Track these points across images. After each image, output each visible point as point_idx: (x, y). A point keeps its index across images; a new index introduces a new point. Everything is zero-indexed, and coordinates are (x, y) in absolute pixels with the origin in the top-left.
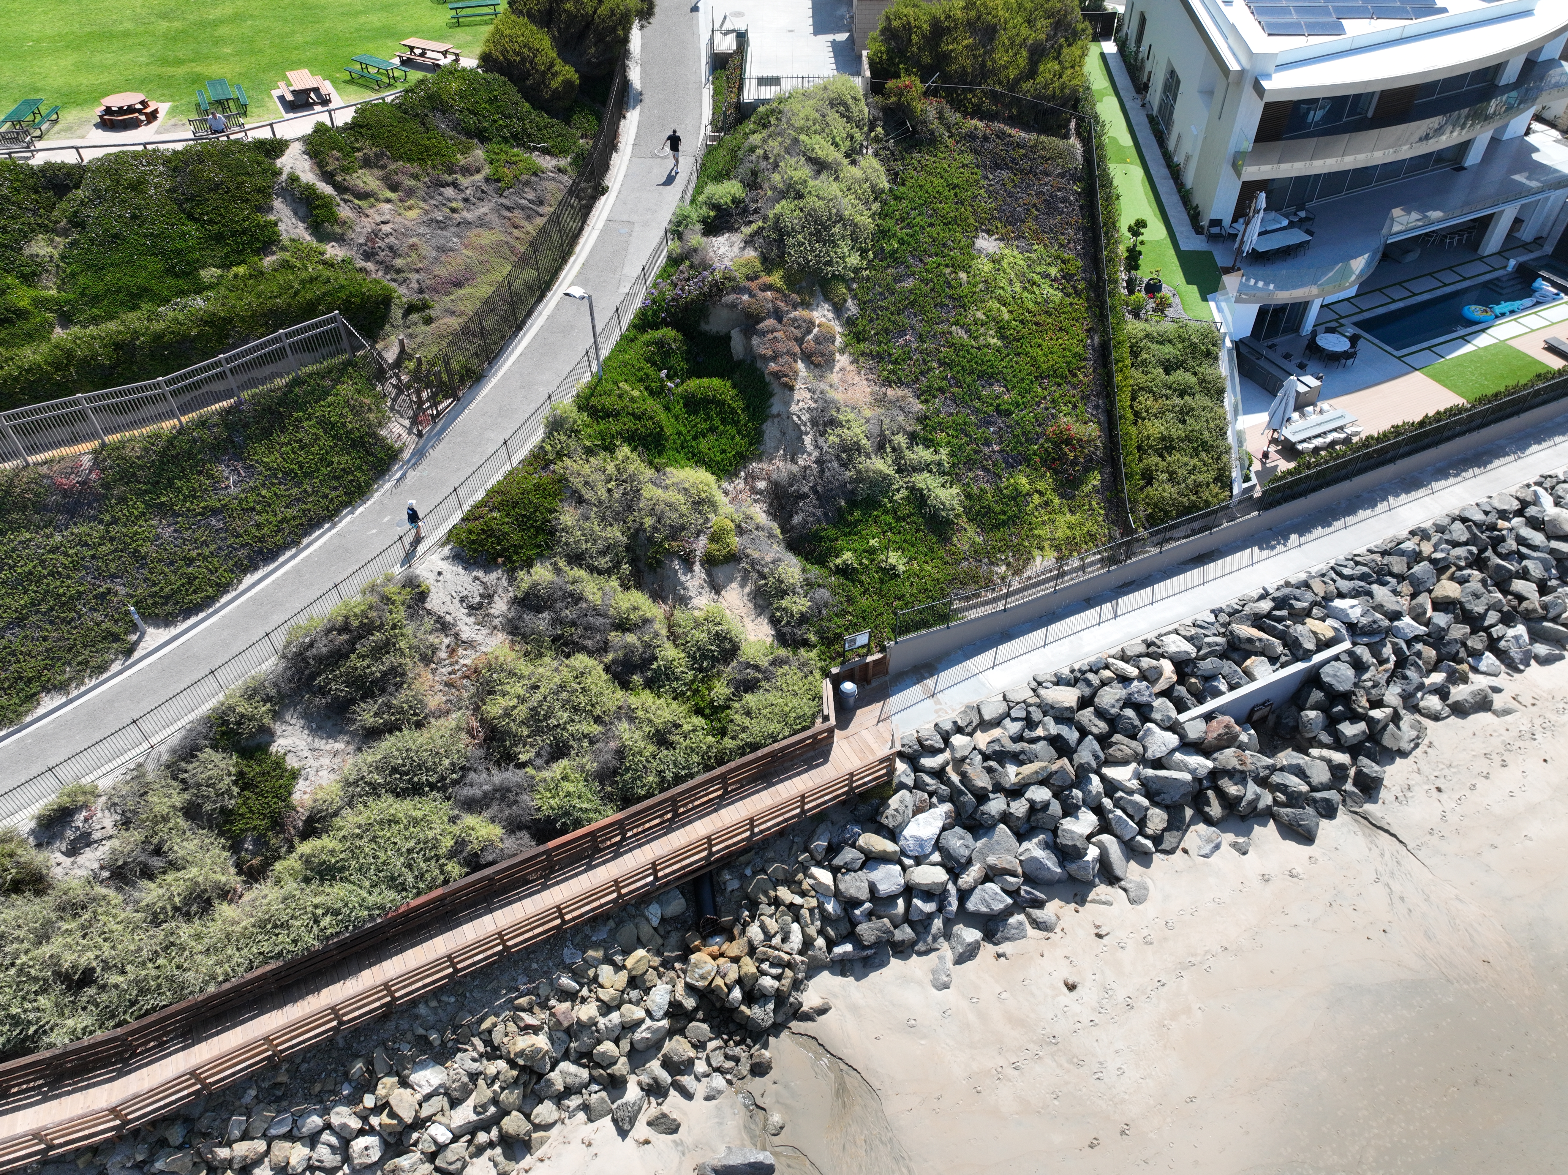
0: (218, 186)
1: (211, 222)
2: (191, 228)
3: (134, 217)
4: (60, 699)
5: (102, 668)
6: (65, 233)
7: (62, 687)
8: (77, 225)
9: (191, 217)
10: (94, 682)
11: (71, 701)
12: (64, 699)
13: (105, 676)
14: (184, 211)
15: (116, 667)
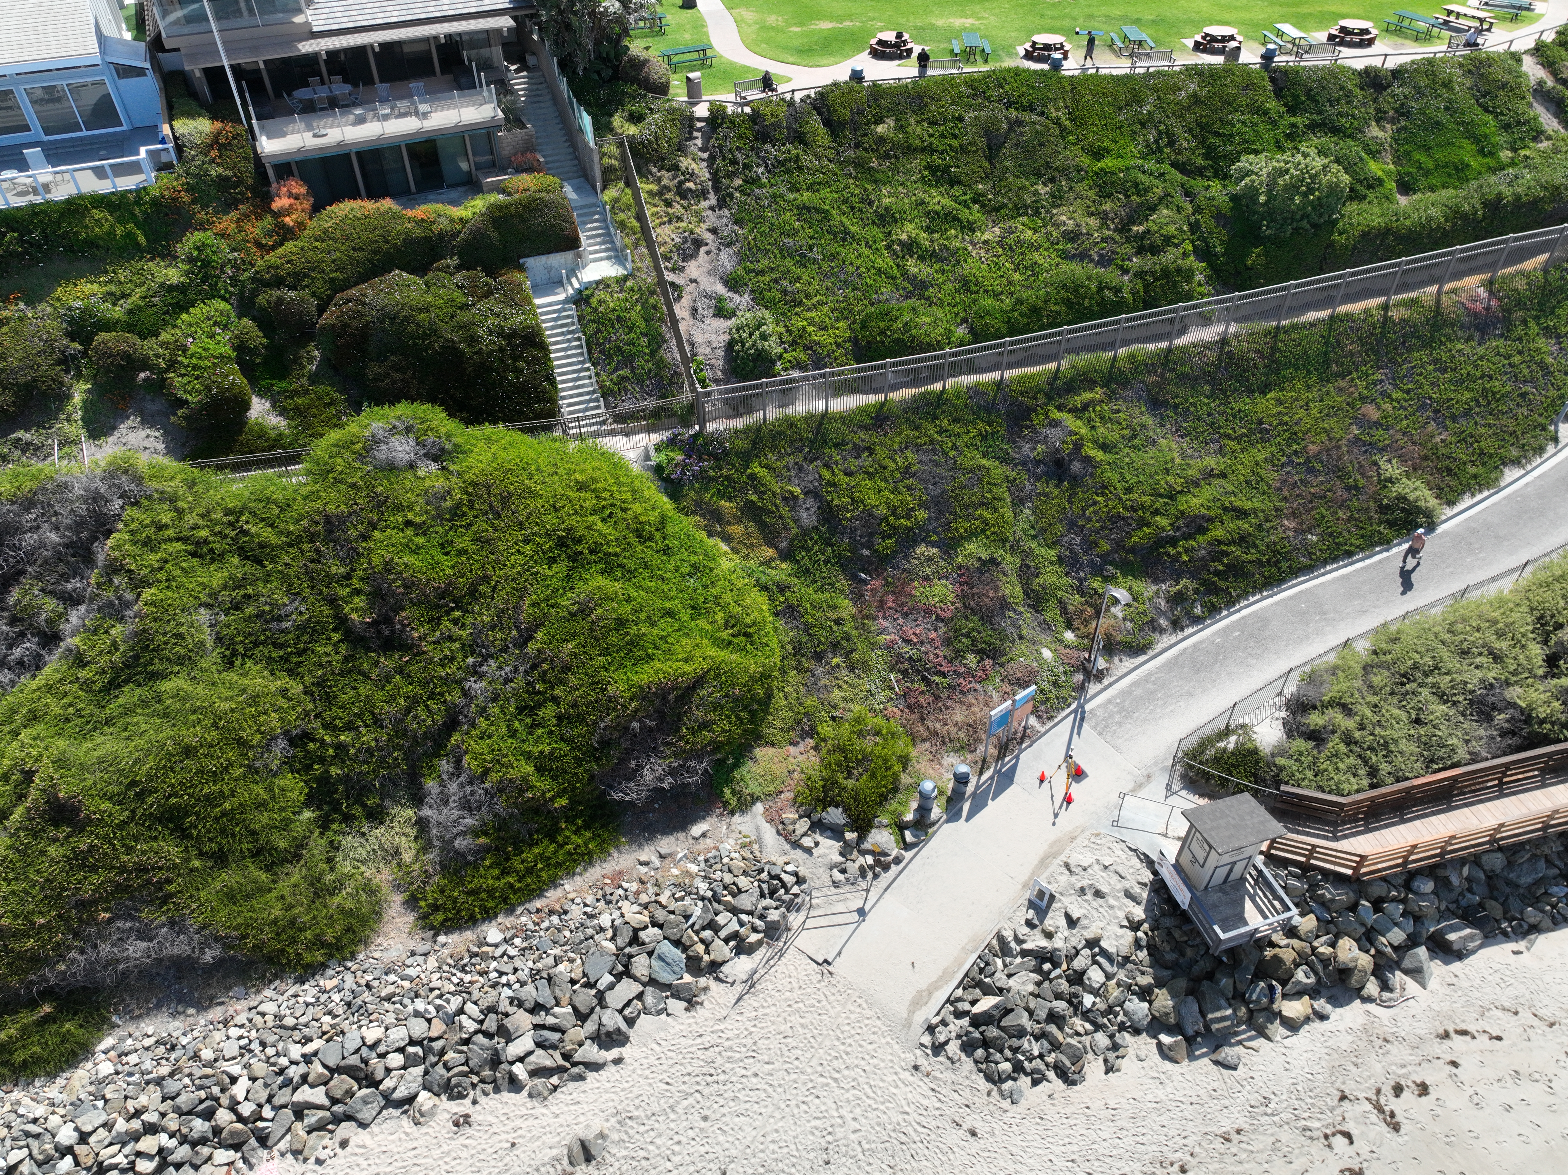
0: (1504, 86)
1: (1502, 114)
2: (1490, 118)
3: (1447, 109)
4: (1518, 472)
5: (1541, 450)
6: (1393, 121)
7: (1516, 462)
8: (1403, 115)
9: (1487, 110)
10: (1539, 461)
11: (1528, 473)
12: (1522, 472)
13: (1546, 456)
14: (1480, 105)
15: (1551, 449)
